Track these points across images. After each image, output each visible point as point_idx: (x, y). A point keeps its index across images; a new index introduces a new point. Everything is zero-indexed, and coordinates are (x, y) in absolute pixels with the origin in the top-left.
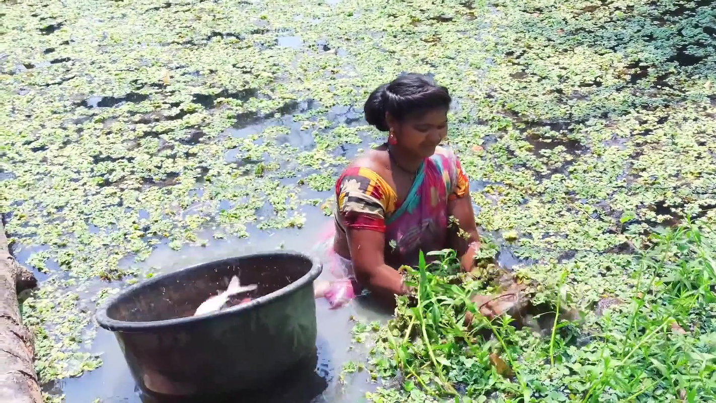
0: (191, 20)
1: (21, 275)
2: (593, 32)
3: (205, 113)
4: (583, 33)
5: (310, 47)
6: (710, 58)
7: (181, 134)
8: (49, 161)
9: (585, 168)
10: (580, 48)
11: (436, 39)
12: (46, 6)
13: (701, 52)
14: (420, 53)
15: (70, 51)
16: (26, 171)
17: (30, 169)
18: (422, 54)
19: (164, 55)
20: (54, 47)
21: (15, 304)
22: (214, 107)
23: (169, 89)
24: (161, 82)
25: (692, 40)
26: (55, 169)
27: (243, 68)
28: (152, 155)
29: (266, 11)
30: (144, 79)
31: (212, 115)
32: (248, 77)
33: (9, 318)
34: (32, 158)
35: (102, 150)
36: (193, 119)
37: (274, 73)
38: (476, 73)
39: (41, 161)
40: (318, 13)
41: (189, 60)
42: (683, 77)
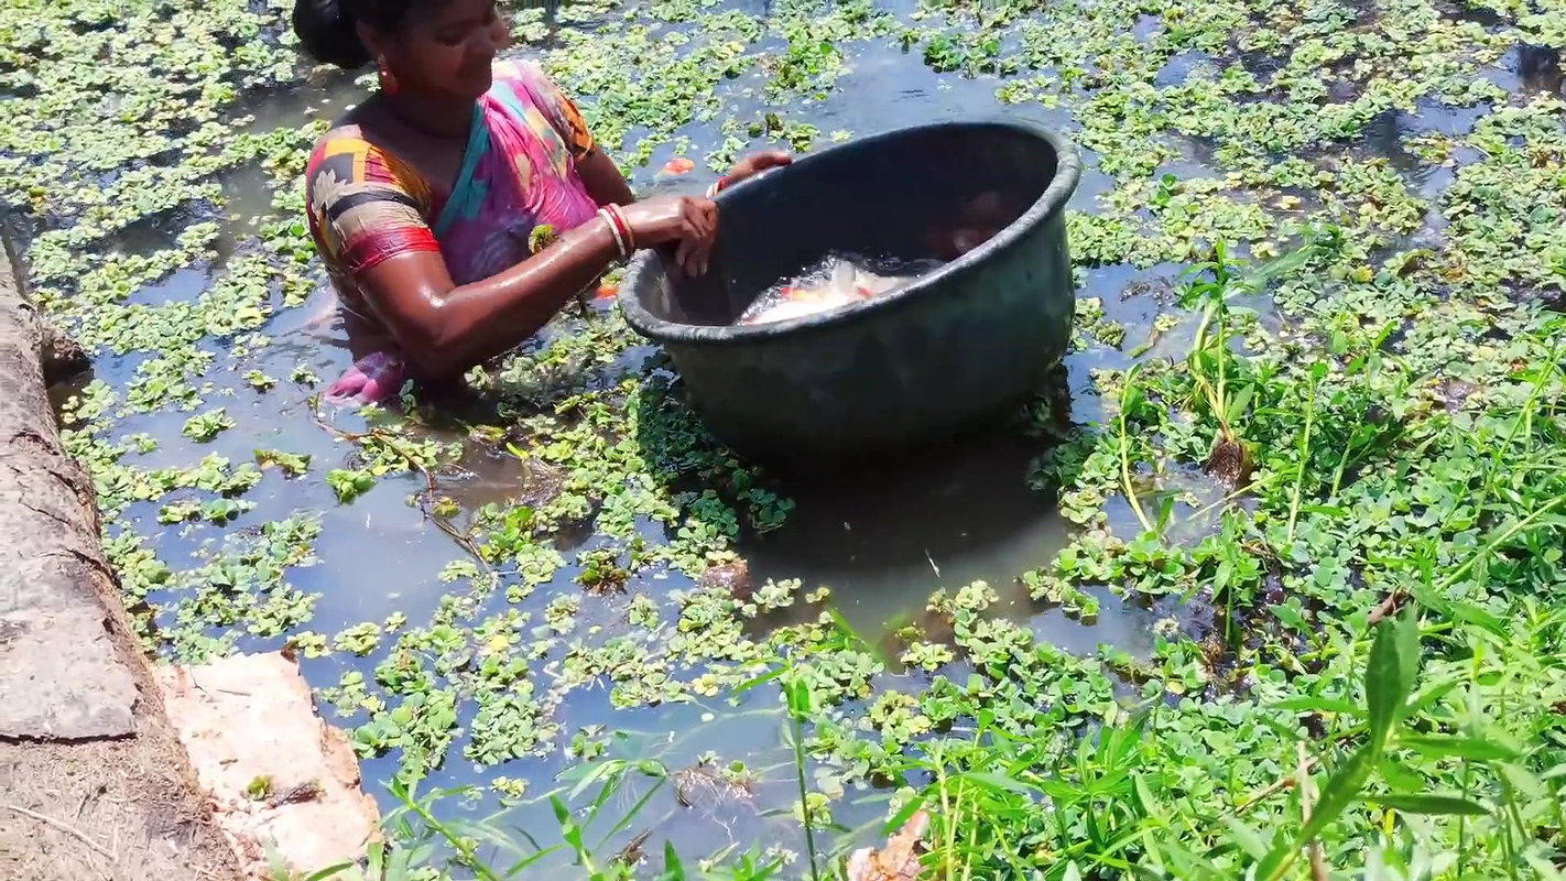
1: (51, 346)
8: (114, 56)
16: (64, 80)
17: (72, 74)
21: (45, 409)
33: (36, 438)
34: (75, 49)
39: (94, 57)
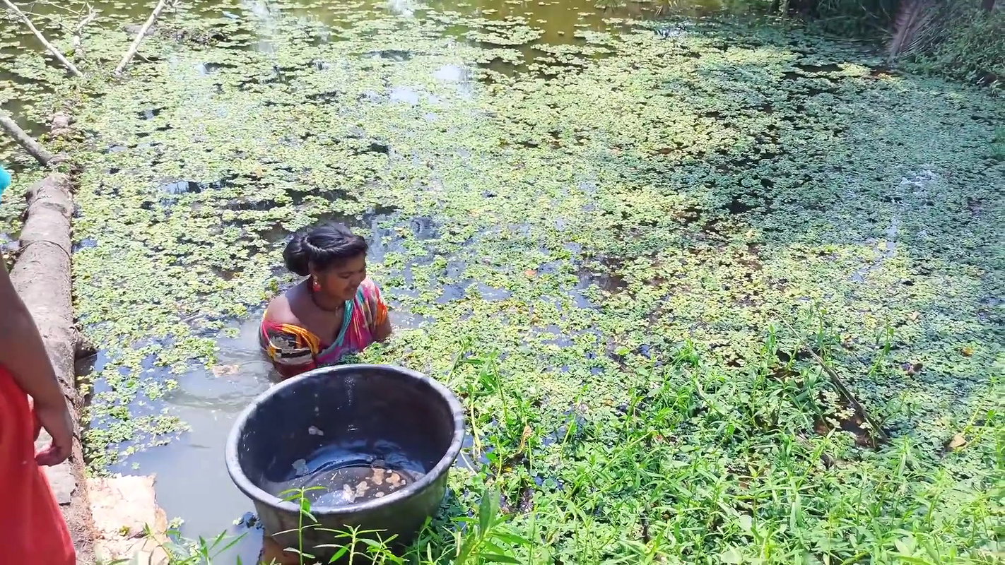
0: (290, 120)
1: (81, 344)
2: (662, 173)
3: (292, 209)
4: (652, 173)
5: (405, 156)
6: (759, 208)
7: (262, 226)
9: (617, 305)
10: (648, 188)
11: (521, 164)
12: (147, 90)
13: (752, 202)
14: (504, 175)
15: (164, 137)
18: (505, 176)
19: (258, 148)
20: (148, 132)
21: (70, 369)
22: (302, 203)
23: (263, 181)
24: (254, 175)
25: (748, 190)
26: (134, 244)
27: (338, 168)
28: (229, 244)
29: (364, 120)
30: (237, 170)
31: (297, 211)
32: (340, 178)
35: (187, 233)
36: (277, 213)
37: (366, 177)
38: (549, 201)
40: (414, 126)
41: (283, 156)
42: (730, 224)
